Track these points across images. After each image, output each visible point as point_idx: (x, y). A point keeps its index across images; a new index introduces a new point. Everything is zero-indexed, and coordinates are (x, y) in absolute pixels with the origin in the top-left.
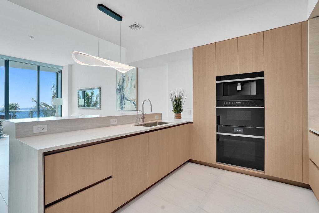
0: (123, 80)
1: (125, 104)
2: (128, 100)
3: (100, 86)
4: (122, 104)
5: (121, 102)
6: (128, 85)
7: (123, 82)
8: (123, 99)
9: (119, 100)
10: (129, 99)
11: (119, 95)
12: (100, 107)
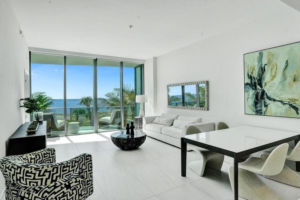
0: (263, 70)
1: (266, 106)
2: (274, 100)
3: (207, 80)
4: (259, 105)
5: (256, 103)
6: (274, 77)
7: (261, 73)
8: (262, 97)
9: (250, 100)
10: (277, 99)
11: (252, 92)
12: (208, 107)
